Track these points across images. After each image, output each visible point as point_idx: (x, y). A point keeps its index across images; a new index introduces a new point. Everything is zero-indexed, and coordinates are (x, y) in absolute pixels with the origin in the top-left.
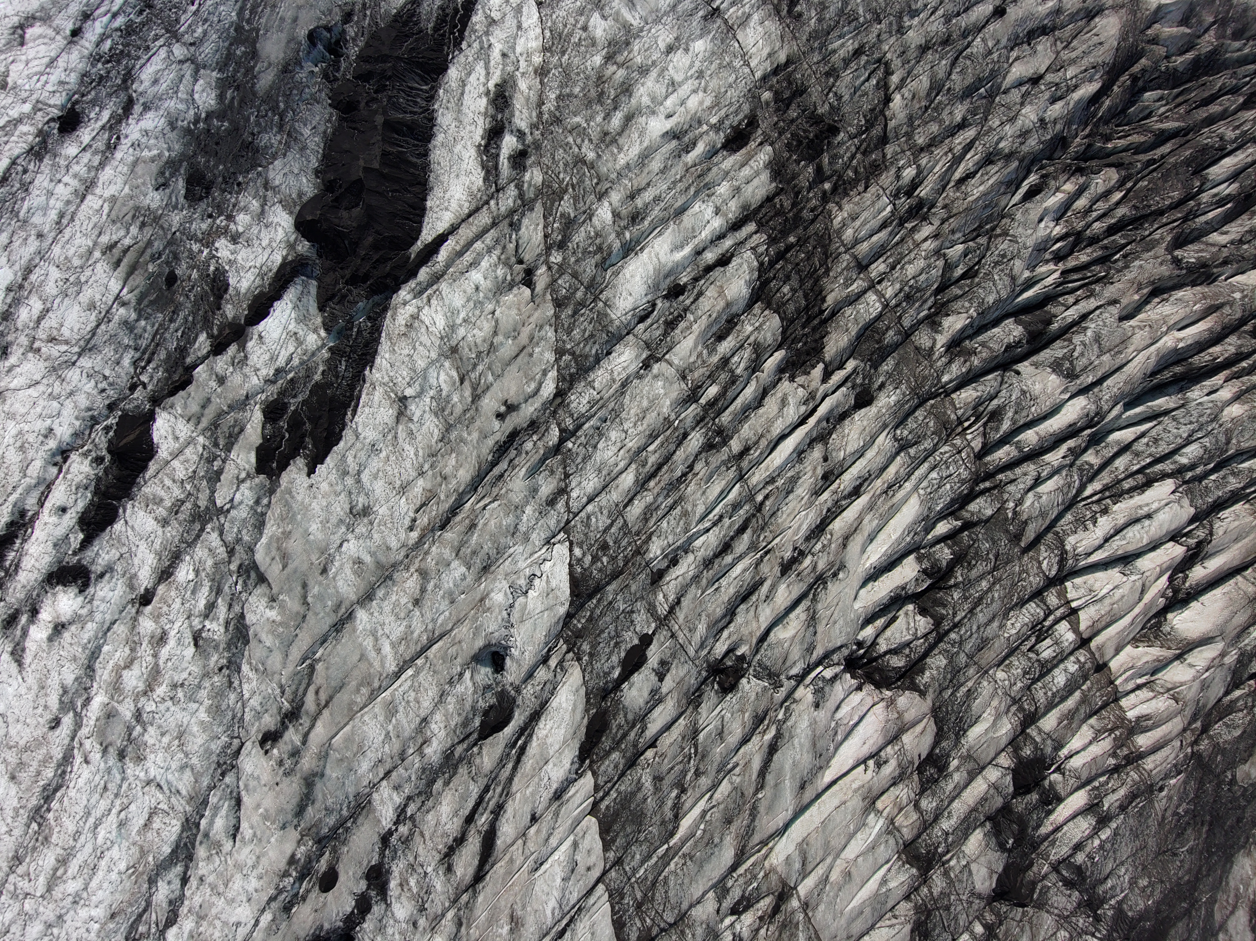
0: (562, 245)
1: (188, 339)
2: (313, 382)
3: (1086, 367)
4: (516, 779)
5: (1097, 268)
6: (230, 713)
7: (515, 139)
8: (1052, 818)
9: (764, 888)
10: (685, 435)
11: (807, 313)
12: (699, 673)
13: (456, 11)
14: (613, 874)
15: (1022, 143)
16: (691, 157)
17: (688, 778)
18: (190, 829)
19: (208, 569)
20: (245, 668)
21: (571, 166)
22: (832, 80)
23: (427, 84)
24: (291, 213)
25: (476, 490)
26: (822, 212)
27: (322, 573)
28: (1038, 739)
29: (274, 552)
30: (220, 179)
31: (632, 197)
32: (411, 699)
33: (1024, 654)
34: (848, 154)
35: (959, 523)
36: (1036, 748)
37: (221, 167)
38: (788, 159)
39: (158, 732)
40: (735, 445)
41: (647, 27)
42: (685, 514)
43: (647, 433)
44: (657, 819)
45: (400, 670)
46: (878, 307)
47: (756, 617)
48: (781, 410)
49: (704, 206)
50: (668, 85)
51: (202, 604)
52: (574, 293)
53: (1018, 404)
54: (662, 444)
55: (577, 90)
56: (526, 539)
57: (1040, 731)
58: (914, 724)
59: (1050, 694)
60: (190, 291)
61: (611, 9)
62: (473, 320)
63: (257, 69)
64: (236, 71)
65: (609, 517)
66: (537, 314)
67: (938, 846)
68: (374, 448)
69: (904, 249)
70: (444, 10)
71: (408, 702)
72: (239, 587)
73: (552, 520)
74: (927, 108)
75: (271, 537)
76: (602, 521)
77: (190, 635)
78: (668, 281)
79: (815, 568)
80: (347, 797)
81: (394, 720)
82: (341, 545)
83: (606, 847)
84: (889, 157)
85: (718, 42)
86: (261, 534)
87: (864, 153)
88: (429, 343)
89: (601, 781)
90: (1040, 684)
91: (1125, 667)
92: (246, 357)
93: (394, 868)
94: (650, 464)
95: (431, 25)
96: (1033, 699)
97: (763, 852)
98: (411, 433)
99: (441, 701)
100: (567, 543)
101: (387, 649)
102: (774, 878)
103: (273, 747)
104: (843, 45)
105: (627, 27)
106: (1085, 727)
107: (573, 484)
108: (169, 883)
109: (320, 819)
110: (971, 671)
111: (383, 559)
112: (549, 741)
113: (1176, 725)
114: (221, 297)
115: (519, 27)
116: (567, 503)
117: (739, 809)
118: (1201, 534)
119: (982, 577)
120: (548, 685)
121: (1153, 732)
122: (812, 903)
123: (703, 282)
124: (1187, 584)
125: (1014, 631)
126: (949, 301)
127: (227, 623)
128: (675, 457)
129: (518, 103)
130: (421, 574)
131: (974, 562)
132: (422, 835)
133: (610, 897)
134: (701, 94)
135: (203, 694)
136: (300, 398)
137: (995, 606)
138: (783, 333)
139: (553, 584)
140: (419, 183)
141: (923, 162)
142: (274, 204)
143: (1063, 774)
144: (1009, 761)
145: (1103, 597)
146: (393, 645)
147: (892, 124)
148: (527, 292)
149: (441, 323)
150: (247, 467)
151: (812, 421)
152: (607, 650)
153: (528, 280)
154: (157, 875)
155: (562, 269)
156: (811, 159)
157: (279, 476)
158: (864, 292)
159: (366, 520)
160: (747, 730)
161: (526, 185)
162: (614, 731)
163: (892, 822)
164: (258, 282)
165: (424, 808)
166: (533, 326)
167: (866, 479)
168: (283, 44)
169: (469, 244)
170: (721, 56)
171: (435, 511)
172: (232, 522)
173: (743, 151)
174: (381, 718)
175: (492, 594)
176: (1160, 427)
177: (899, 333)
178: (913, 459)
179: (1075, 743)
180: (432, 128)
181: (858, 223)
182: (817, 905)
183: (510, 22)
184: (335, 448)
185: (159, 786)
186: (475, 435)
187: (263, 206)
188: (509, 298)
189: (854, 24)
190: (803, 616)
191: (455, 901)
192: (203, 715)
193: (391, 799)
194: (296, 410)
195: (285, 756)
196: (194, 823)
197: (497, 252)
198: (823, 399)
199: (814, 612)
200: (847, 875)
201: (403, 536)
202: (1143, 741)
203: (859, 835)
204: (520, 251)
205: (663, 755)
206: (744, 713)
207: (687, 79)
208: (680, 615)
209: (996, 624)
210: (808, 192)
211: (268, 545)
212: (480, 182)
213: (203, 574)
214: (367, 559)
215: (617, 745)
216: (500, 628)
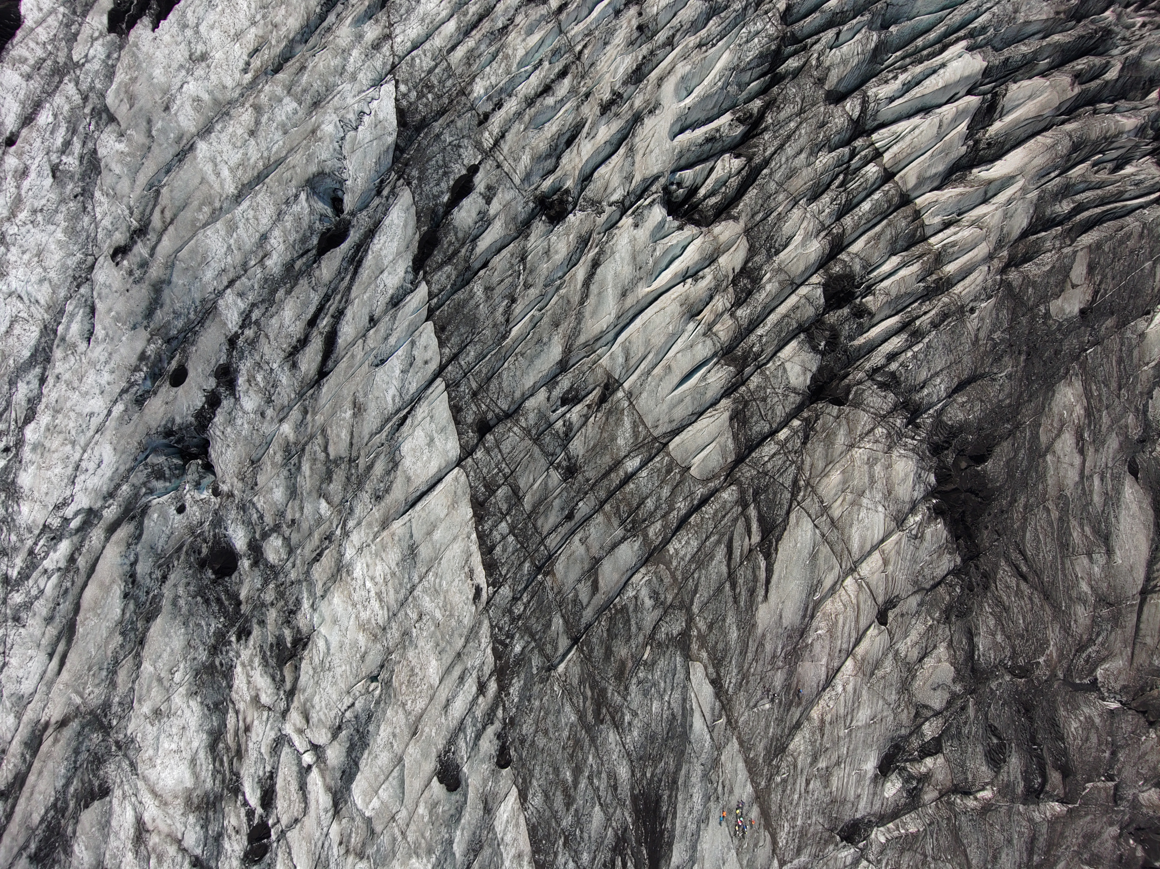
4: (354, 287)
6: (85, 234)
9: (592, 380)
12: (527, 203)
14: (449, 368)
17: (518, 289)
18: (48, 335)
19: (65, 113)
20: (97, 194)
25: (306, 42)
27: (165, 111)
28: (848, 260)
29: (122, 96)
32: (250, 216)
36: (845, 266)
39: (20, 251)
42: (506, 57)
44: (489, 322)
45: (240, 196)
47: (579, 153)
51: (59, 142)
56: (354, 78)
57: (849, 254)
65: (433, 59)
67: (753, 346)
71: (248, 219)
72: (92, 127)
73: (380, 65)
75: (120, 83)
76: (427, 65)
77: (49, 168)
79: (632, 106)
80: (194, 302)
81: (235, 235)
82: (182, 87)
83: (441, 344)
86: (112, 82)
89: (435, 288)
93: (241, 367)
94: (471, 16)
99: (279, 219)
100: (394, 84)
101: (225, 173)
102: (600, 370)
103: (123, 259)
107: (398, 33)
108: (28, 383)
109: (169, 322)
110: (781, 197)
111: (220, 97)
112: (383, 253)
113: (982, 252)
116: (393, 50)
117: (566, 312)
119: (789, 119)
120: (380, 207)
124: (988, 139)
127: (81, 158)
130: (255, 109)
131: (782, 105)
132: (267, 338)
133: (447, 386)
135: (60, 217)
137: (803, 141)
139: (382, 119)
143: (874, 295)
144: (821, 280)
146: (231, 170)
150: (100, 28)
152: (436, 177)
154: (17, 376)
157: (128, 34)
159: (204, 64)
160: (571, 248)
162: (445, 246)
163: (710, 328)
165: (268, 314)
171: (267, 56)
172: (86, 74)
174: (223, 233)
175: (323, 126)
182: (642, 393)
184: (176, 7)
185: (20, 297)
191: (302, 395)
192: (60, 235)
193: (236, 304)
195: (135, 267)
196: (52, 330)
199: (632, 147)
200: (668, 368)
201: (237, 76)
202: (951, 268)
205: (493, 268)
206: (568, 235)
209: (803, 155)
211: (118, 90)
213: (61, 117)
214: (206, 97)
215: (449, 260)
216: (332, 157)
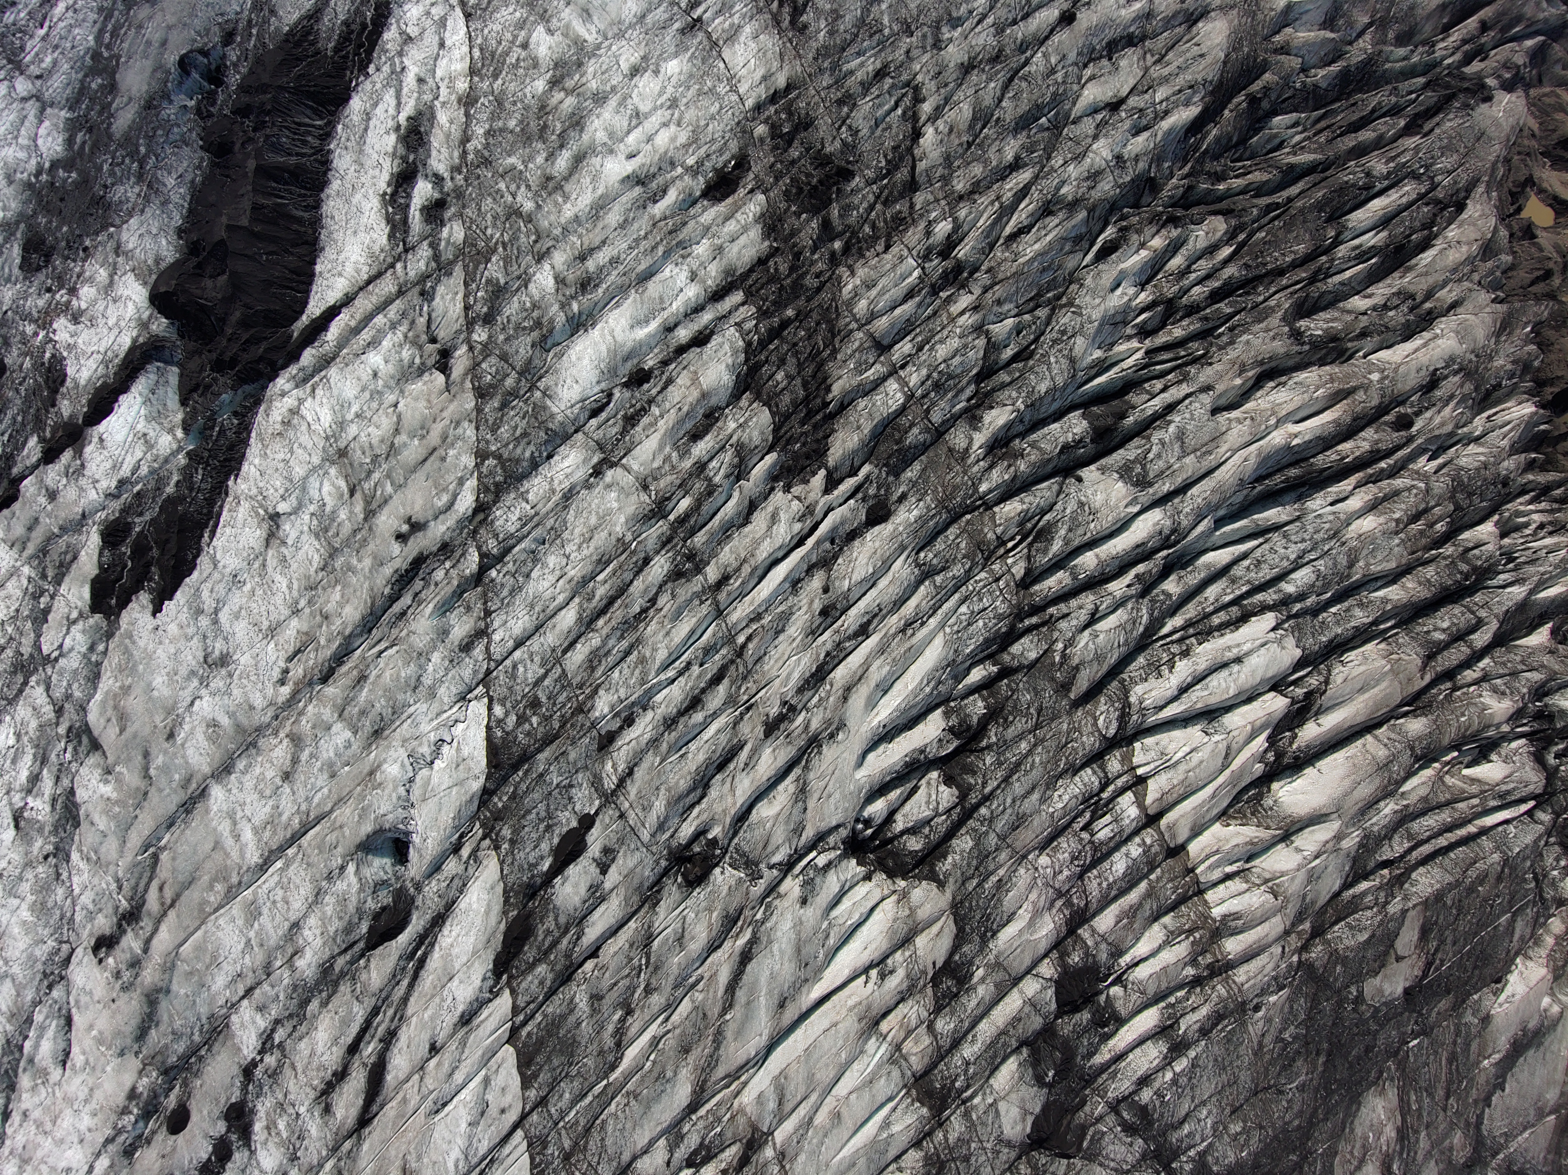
0: (488, 319)
1: (16, 444)
2: (164, 496)
3: (1162, 472)
4: (412, 999)
5: (1193, 345)
6: (58, 912)
7: (430, 186)
8: (1111, 1043)
9: (729, 1134)
10: (647, 561)
11: (807, 406)
12: (657, 862)
13: (364, 26)
14: (535, 1117)
15: (1090, 188)
16: (658, 209)
17: (636, 995)
18: (13, 1052)
19: (31, 733)
20: (75, 856)
21: (503, 219)
22: (846, 109)
23: (322, 119)
24: (145, 283)
25: (370, 631)
26: (830, 278)
27: (167, 739)
28: (1090, 943)
29: (110, 712)
30: (63, 244)
31: (582, 257)
32: (278, 898)
33: (1075, 834)
34: (865, 205)
35: (995, 669)
36: (1087, 954)
37: (65, 229)
38: (786, 211)
40: (712, 573)
41: (607, 43)
42: (642, 660)
43: (595, 558)
44: (593, 1048)
45: (265, 863)
46: (900, 398)
47: (733, 790)
48: (770, 528)
49: (677, 270)
50: (631, 117)
51: (24, 775)
52: (503, 379)
53: (1073, 519)
54: (614, 572)
55: (512, 123)
56: (432, 694)
57: (1093, 931)
58: (930, 924)
59: (1105, 885)
60: (20, 384)
61: (559, 20)
62: (368, 414)
63: (114, 105)
64: (89, 109)
65: (542, 665)
66: (452, 407)
67: (956, 1080)
68: (235, 580)
69: (936, 324)
70: (348, 26)
71: (274, 902)
72: (68, 756)
73: (467, 670)
74: (969, 144)
75: (107, 693)
76: (533, 671)
77: (10, 815)
78: (629, 365)
79: (807, 727)
80: (199, 1019)
81: (256, 925)
82: (192, 703)
83: (526, 1084)
84: (918, 207)
85: (698, 62)
86: (95, 689)
87: (885, 203)
88: (310, 445)
89: (521, 1001)
90: (1095, 872)
91: (1207, 851)
92: (83, 466)
93: (259, 1107)
94: (597, 597)
95: (331, 45)
96: (1085, 892)
97: (733, 1087)
98: (284, 560)
99: (316, 902)
100: (486, 700)
101: (248, 835)
102: (741, 1120)
103: (107, 955)
104: (862, 65)
105: (579, 44)
106: (1156, 927)
107: (496, 624)
109: (166, 1046)
110: (1003, 856)
111: (245, 722)
112: (455, 951)
113: (1275, 926)
114: (56, 391)
115: (442, 45)
116: (487, 649)
117: (700, 1034)
118: (1314, 681)
119: (1021, 737)
120: (456, 881)
121: (1245, 935)
122: (790, 1152)
123: (673, 366)
124: (1294, 746)
125: (1061, 805)
126: (994, 390)
127: (54, 800)
128: (632, 589)
129: (436, 140)
130: (293, 740)
131: (1011, 718)
132: (294, 1068)
133: (530, 1145)
134: (673, 128)
135: (25, 887)
136: (147, 517)
137: (1036, 774)
138: (776, 430)
139: (466, 752)
140: (306, 243)
141: (962, 214)
142: (125, 273)
143: (1125, 987)
144: (1053, 971)
145: (1178, 762)
146: (256, 831)
147: (921, 166)
148: (440, 378)
149: (327, 418)
150: (79, 604)
151: (810, 542)
152: (534, 835)
153: (443, 363)
155: (487, 349)
156: (815, 211)
157: (118, 616)
158: (884, 379)
159: (224, 672)
160: (714, 933)
161: (443, 243)
162: (540, 938)
163: (898, 1047)
164: (101, 370)
165: (296, 1034)
166: (447, 422)
167: (876, 615)
168: (147, 73)
169: (368, 318)
170: (701, 80)
171: (313, 659)
172: (61, 674)
173: (730, 200)
174: (240, 922)
175: (385, 766)
176: (1266, 546)
177: (927, 430)
178: (938, 588)
179: (1142, 948)
180: (325, 173)
181: (874, 292)
182: (797, 1155)
183: (430, 39)
184: (187, 580)
186: (367, 562)
187: (111, 276)
188: (417, 387)
189: (877, 37)
190: (792, 789)
191: (335, 1149)
192: (25, 913)
193: (254, 1022)
194: (142, 532)
195: (123, 967)
196: (17, 1045)
197: (403, 328)
198: (825, 515)
199: (805, 783)
200: (837, 1116)
201: (270, 691)
202: (1232, 946)
203: (856, 1066)
204: (433, 328)
205: (604, 968)
206: (711, 911)
207: (655, 109)
208: (632, 789)
209: (1035, 796)
210: (813, 253)
211: (104, 702)
212: (384, 240)
213: (25, 739)
214: (225, 721)
215: (544, 955)
216: (395, 808)
